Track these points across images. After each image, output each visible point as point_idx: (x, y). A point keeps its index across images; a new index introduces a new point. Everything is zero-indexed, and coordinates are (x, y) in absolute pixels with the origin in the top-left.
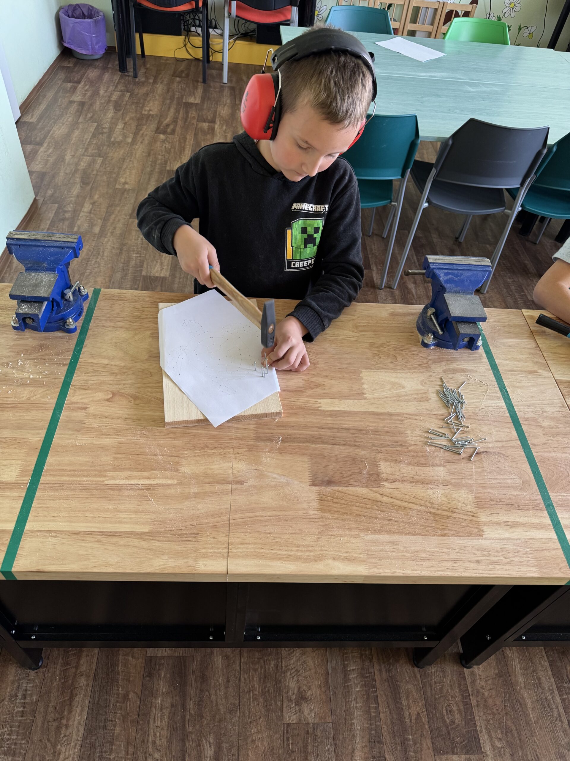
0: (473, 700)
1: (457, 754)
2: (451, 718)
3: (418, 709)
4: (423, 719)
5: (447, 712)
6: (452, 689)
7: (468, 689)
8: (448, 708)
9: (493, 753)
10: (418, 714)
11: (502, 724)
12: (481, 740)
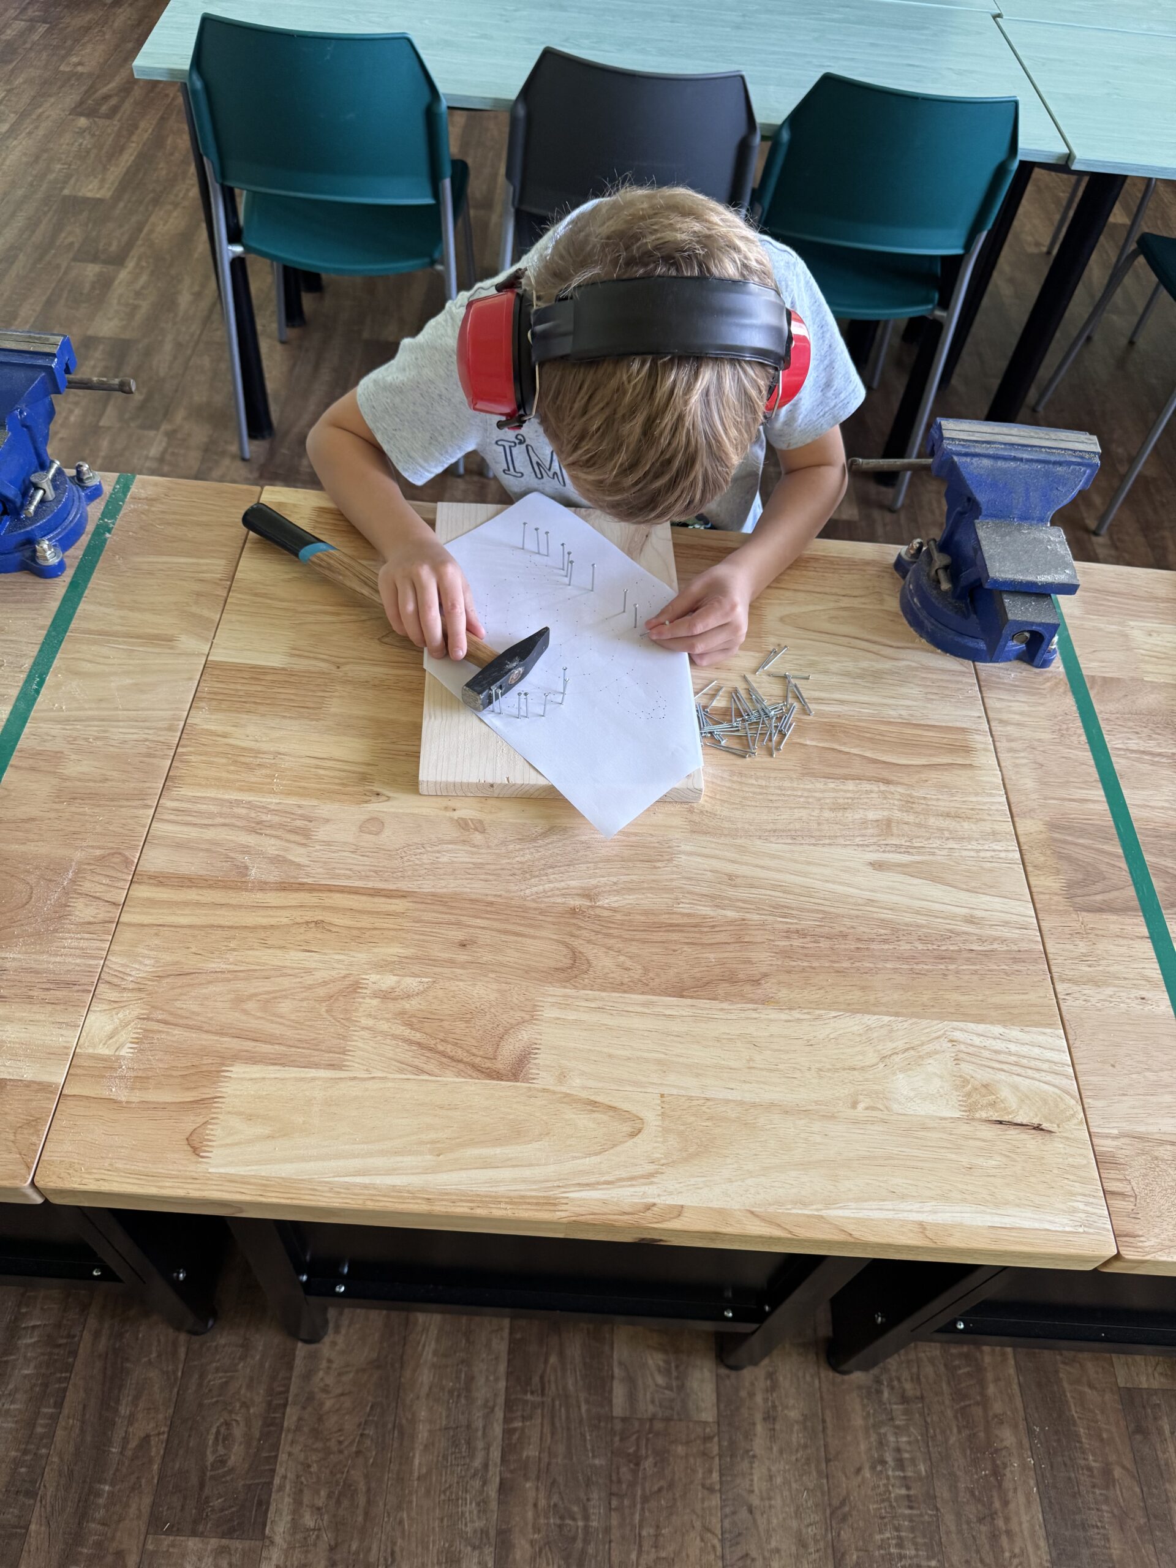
0: (292, 1415)
1: (202, 1535)
2: (221, 1450)
3: (152, 1425)
4: (154, 1449)
5: (216, 1439)
6: (250, 1387)
7: (287, 1391)
8: (223, 1430)
9: (288, 1538)
10: (147, 1437)
11: (339, 1476)
12: (273, 1508)
